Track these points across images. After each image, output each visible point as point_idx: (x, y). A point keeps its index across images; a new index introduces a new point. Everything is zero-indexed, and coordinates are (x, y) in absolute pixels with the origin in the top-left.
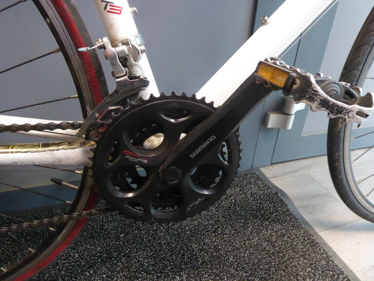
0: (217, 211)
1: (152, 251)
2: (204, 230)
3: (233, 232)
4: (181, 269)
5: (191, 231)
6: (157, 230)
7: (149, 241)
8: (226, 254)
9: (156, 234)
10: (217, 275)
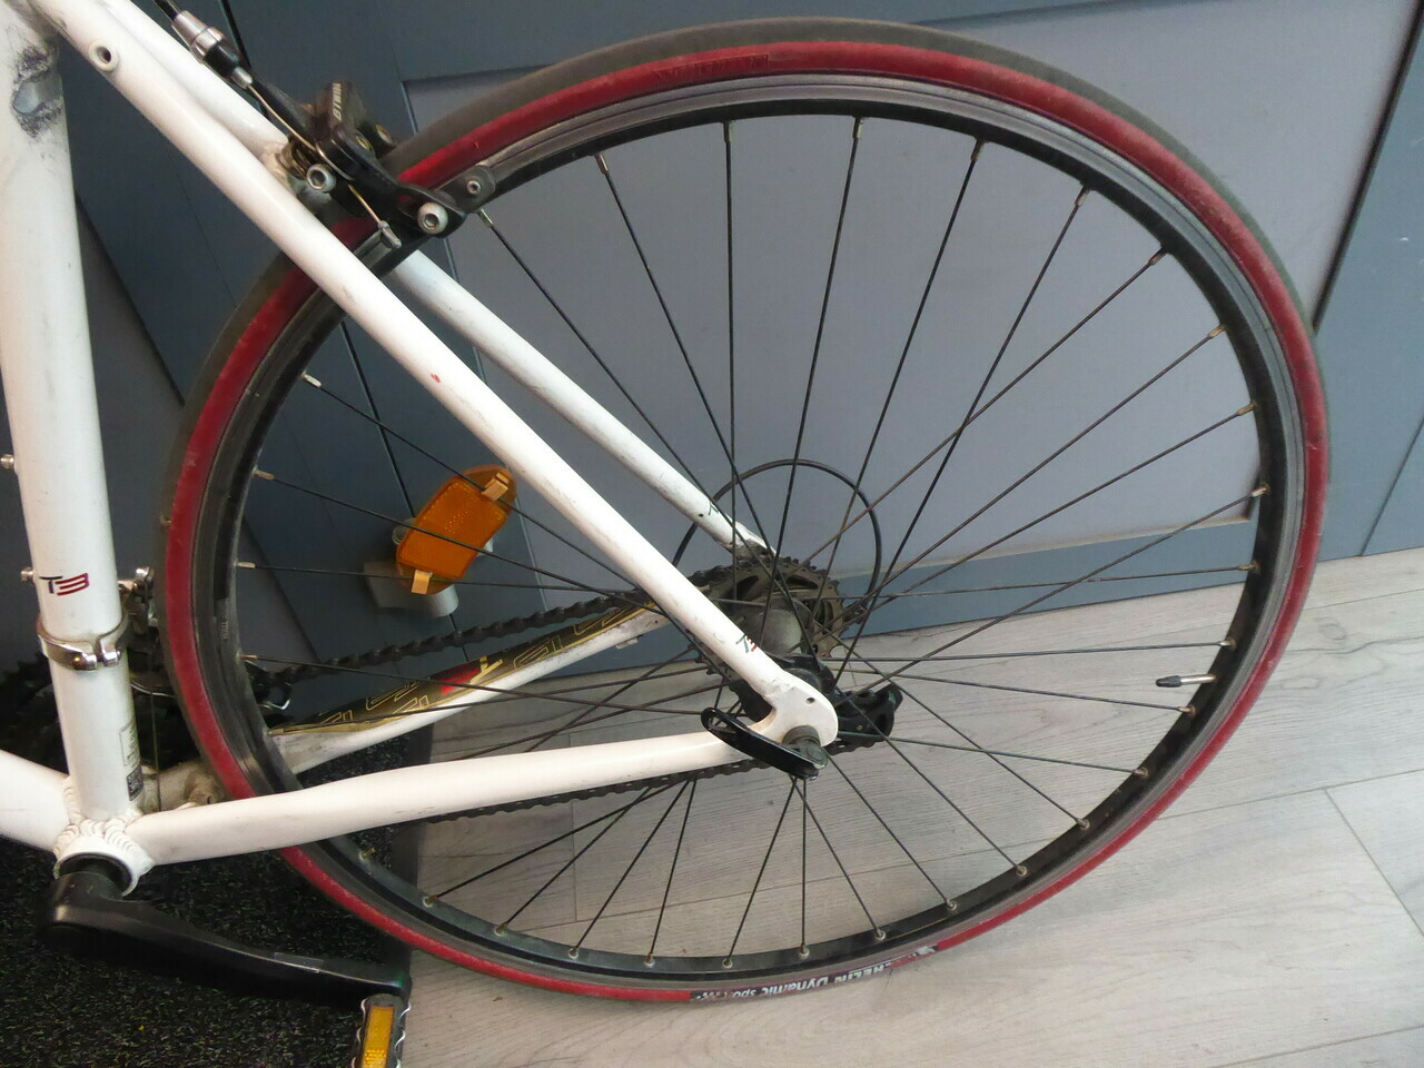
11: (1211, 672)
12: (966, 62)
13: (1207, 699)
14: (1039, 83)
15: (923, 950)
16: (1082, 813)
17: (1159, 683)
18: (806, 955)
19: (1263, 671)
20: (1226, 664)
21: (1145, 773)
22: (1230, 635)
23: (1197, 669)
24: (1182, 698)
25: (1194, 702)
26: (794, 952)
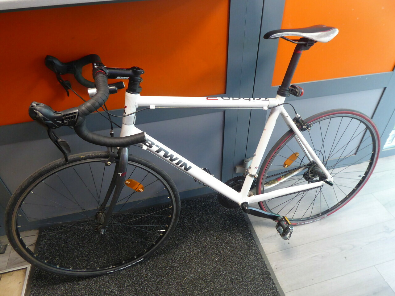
0: (210, 212)
1: (181, 228)
2: (203, 220)
3: (215, 221)
4: (192, 235)
5: (197, 220)
6: (183, 220)
7: (181, 224)
8: (210, 230)
9: (183, 221)
10: (205, 238)
11: (364, 175)
12: (354, 112)
13: (364, 178)
14: (359, 114)
15: (326, 216)
16: (347, 195)
17: (359, 176)
18: (311, 217)
19: (372, 171)
20: (366, 173)
21: (355, 189)
22: (367, 170)
23: (363, 174)
24: (360, 178)
25: (362, 179)
26: (309, 217)
